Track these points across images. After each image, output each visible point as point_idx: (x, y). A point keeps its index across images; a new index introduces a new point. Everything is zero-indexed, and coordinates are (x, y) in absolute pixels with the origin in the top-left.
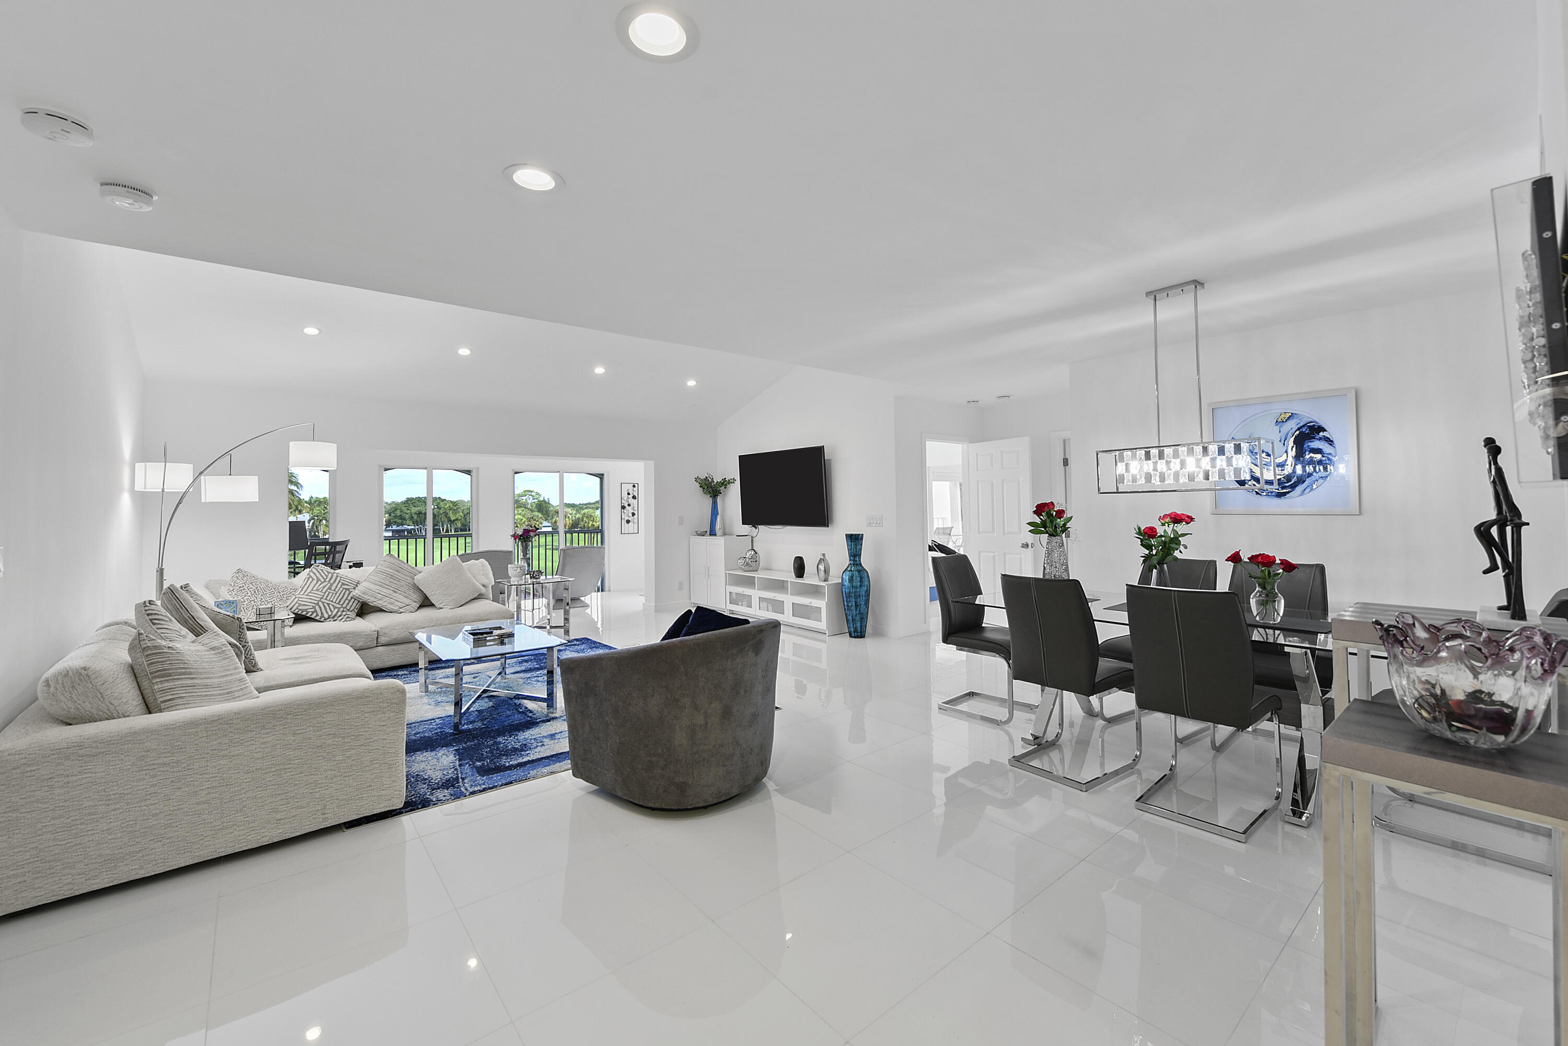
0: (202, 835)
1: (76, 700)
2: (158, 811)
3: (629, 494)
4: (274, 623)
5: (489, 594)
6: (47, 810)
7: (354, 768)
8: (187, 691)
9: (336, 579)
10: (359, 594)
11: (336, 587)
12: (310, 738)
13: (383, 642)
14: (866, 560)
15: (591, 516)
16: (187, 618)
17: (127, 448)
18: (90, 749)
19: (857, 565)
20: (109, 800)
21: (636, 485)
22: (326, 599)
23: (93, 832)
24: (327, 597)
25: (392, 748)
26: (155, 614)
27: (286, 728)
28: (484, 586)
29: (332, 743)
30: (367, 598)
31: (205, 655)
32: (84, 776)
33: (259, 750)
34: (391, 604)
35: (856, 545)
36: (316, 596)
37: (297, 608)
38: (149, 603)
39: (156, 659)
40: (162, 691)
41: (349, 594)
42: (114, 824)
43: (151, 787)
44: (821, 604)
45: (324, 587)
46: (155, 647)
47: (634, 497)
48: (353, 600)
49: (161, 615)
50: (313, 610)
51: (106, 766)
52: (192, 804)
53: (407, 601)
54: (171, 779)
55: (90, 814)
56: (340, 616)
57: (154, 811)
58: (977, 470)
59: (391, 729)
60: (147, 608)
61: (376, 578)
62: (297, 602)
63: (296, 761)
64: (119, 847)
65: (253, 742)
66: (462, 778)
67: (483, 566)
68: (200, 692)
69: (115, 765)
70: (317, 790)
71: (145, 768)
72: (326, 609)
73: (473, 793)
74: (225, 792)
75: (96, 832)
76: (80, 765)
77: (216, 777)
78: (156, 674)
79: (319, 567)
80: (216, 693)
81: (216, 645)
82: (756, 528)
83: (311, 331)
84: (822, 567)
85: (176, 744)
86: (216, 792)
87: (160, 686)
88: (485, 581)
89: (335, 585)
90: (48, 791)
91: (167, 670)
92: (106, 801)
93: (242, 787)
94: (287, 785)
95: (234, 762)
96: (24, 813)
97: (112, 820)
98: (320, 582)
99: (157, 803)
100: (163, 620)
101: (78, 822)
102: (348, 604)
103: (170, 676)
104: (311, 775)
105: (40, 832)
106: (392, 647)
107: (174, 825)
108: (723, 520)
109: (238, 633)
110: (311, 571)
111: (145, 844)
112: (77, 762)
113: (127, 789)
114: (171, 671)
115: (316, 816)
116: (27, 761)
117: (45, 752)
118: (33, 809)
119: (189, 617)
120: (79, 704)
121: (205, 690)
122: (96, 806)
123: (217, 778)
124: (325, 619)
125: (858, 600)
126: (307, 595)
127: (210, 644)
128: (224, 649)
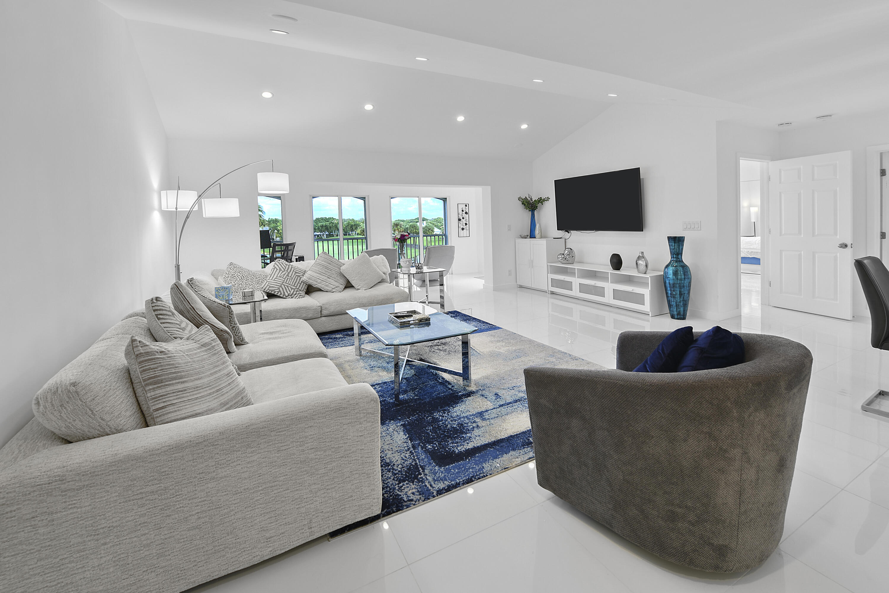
0: (195, 561)
1: (66, 419)
2: (149, 542)
3: (463, 211)
4: (255, 304)
5: (388, 279)
6: (32, 551)
7: (336, 480)
8: (178, 397)
9: (291, 269)
10: (306, 279)
11: (292, 275)
12: (294, 454)
13: (325, 314)
14: (687, 258)
15: (415, 226)
16: (189, 309)
17: (155, 181)
18: (73, 483)
19: (679, 261)
20: (98, 534)
21: (467, 205)
22: (286, 283)
23: (83, 569)
24: (286, 281)
25: (370, 457)
26: (160, 310)
27: (270, 445)
28: (384, 273)
29: (314, 457)
30: (311, 282)
31: (196, 354)
32: (69, 512)
33: (245, 470)
34: (327, 286)
35: (679, 246)
36: (280, 281)
37: (268, 289)
38: (156, 300)
39: (148, 366)
40: (155, 398)
41: (300, 279)
42: (104, 559)
43: (140, 517)
44: (646, 292)
45: (284, 275)
46: (147, 353)
47: (466, 213)
48: (303, 283)
49: (165, 310)
50: (278, 290)
51: (92, 499)
52: (183, 531)
53: (337, 284)
54: (160, 507)
55: (79, 551)
56: (295, 294)
57: (145, 542)
58: (780, 183)
59: (369, 439)
60: (154, 305)
61: (316, 269)
62: (268, 285)
63: (282, 478)
64: (112, 582)
65: (239, 462)
66: (421, 467)
67: (383, 260)
68: (190, 396)
69: (101, 497)
70: (303, 505)
71: (132, 498)
72: (286, 290)
73: (440, 492)
74: (214, 515)
75: (87, 569)
76: (64, 500)
77: (205, 500)
78: (148, 381)
79: (280, 261)
80: (206, 393)
81: (207, 341)
82: (569, 232)
83: (267, 95)
84: (641, 262)
85: (162, 470)
86: (206, 516)
87: (152, 393)
88: (385, 270)
89: (291, 273)
90: (33, 531)
91: (159, 376)
92: (95, 535)
93: (231, 509)
94: (274, 502)
95: (222, 484)
96: (9, 556)
97: (102, 555)
98: (281, 271)
99: (148, 534)
100: (167, 315)
101: (67, 561)
102: (300, 286)
103: (162, 383)
104: (297, 490)
105: (27, 576)
106: (330, 318)
107: (167, 553)
108: (540, 226)
109: (229, 317)
110: (275, 264)
111: (138, 576)
112: (60, 497)
113: (116, 521)
114: (163, 377)
115: (303, 531)
116: (6, 501)
117: (25, 490)
118: (17, 552)
119: (190, 308)
120: (69, 423)
121: (196, 392)
122: (84, 541)
123: (206, 502)
124: (286, 297)
125: (683, 290)
126: (274, 280)
127: (201, 341)
128: (213, 345)
